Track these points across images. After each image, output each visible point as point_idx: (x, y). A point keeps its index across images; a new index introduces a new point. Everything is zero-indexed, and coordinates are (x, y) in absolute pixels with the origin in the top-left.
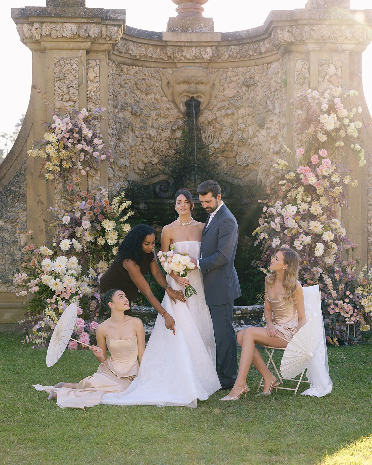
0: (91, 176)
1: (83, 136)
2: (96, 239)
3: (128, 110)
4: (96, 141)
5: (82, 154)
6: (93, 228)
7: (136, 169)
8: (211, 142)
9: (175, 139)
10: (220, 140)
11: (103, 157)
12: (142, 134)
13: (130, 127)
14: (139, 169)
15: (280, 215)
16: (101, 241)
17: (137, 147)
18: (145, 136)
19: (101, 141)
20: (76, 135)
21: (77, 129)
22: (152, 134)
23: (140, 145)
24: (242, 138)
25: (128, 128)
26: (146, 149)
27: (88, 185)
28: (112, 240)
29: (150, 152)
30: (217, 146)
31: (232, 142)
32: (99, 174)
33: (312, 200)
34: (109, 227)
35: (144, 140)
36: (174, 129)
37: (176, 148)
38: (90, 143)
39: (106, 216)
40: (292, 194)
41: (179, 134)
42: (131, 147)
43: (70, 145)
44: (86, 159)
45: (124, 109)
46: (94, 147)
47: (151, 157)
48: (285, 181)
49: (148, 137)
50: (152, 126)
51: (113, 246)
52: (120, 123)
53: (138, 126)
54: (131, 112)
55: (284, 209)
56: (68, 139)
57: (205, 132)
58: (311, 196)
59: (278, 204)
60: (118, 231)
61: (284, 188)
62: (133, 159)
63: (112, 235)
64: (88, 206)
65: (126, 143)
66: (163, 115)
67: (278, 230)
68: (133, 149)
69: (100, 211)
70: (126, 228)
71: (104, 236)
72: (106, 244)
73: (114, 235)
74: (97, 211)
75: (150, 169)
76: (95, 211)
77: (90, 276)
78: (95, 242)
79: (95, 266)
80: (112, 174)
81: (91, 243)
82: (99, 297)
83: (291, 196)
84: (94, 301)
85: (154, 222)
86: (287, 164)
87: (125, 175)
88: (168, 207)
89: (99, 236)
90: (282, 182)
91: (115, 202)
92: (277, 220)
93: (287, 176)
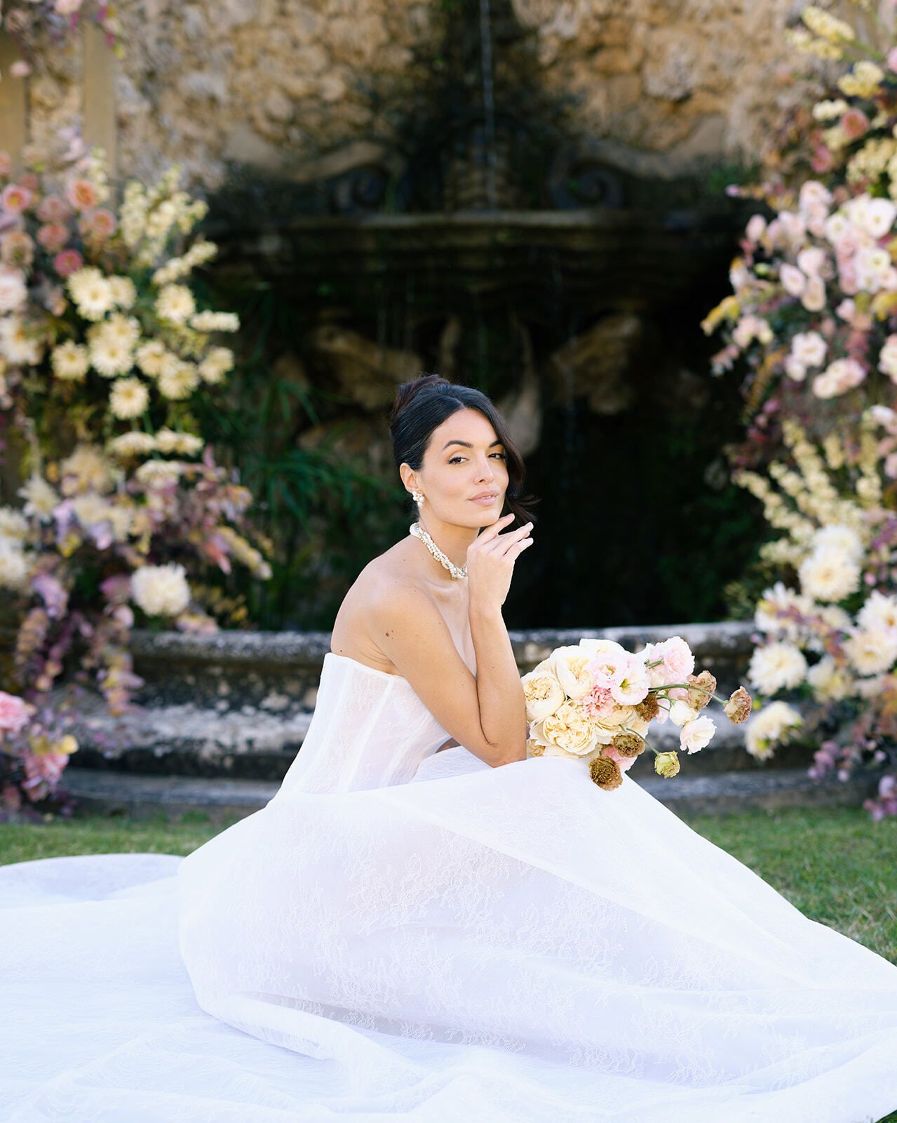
0: (42, 104)
2: (47, 353)
6: (36, 307)
7: (257, 112)
8: (547, 16)
14: (272, 119)
15: (819, 242)
16: (69, 363)
17: (261, 35)
23: (273, 24)
26: (296, 44)
28: (114, 355)
29: (316, 58)
30: (569, 29)
31: (627, 11)
34: (95, 298)
37: (413, 40)
39: (90, 255)
40: (869, 158)
42: (235, 29)
47: (319, 75)
48: (839, 107)
55: (837, 219)
59: (814, 194)
60: (139, 318)
61: (836, 138)
62: (246, 76)
63: (113, 335)
64: (13, 213)
67: (815, 301)
68: (245, 36)
69: (63, 236)
70: (175, 306)
71: (82, 340)
72: (92, 373)
73: (122, 332)
74: (54, 236)
75: (313, 120)
76: (44, 234)
77: (30, 509)
78: (45, 368)
79: (52, 470)
80: (134, 106)
81: (25, 369)
82: (55, 592)
83: (863, 172)
84: (37, 614)
85: (326, 314)
86: (847, 32)
87: (210, 135)
88: (369, 244)
89: (61, 341)
90: (825, 110)
91: (135, 202)
92: (811, 259)
93: (848, 85)
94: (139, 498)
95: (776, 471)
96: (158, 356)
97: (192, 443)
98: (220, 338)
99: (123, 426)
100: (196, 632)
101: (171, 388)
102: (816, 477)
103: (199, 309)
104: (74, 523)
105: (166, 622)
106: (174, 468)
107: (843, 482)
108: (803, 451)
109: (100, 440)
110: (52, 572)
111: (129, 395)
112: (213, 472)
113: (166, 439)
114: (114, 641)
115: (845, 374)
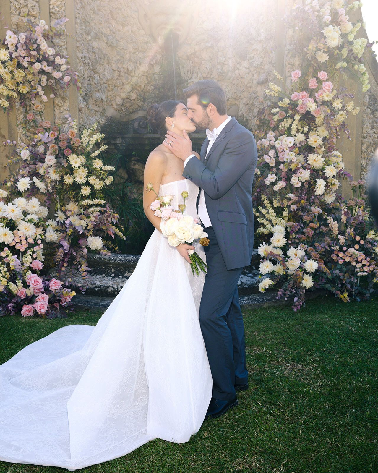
0: (58, 105)
1: (41, 52)
2: (62, 177)
3: (103, 41)
4: (58, 60)
5: (44, 78)
6: (59, 164)
7: (114, 104)
8: (190, 77)
9: (154, 74)
10: (200, 75)
11: (67, 79)
12: (118, 68)
13: (106, 59)
14: (117, 105)
15: (274, 147)
16: (68, 180)
17: (114, 81)
18: (122, 70)
19: (64, 61)
20: (34, 53)
21: (35, 46)
22: (130, 69)
23: (117, 79)
24: (222, 72)
25: (104, 59)
26: (123, 84)
27: (55, 116)
28: (81, 178)
29: (128, 87)
31: (212, 76)
32: (67, 104)
33: (310, 130)
34: (76, 163)
35: (122, 74)
36: (152, 63)
37: (154, 83)
38: (51, 63)
39: (74, 150)
40: (285, 124)
41: (157, 69)
42: (107, 80)
43: (25, 64)
44: (50, 84)
45: (99, 39)
46: (56, 67)
47: (129, 93)
48: (278, 110)
49: (126, 71)
50: (130, 60)
51: (83, 184)
52: (94, 53)
53: (114, 59)
54: (107, 43)
55: (278, 141)
56: (24, 58)
57: (183, 67)
58: (309, 125)
59: (271, 135)
60: (88, 168)
61: (276, 118)
62: (110, 93)
63: (81, 173)
64: (52, 138)
65: (101, 76)
66: (140, 48)
67: (272, 164)
68: (110, 82)
69: (66, 144)
70: (98, 164)
71: (72, 174)
72: (74, 182)
73: (83, 172)
74: (63, 144)
75: (128, 105)
76: (61, 144)
77: (57, 220)
78: (62, 181)
79: (63, 208)
80: (83, 105)
81: (56, 181)
82: (66, 244)
83: (284, 127)
84: (61, 249)
85: (133, 159)
86: (280, 90)
87: (101, 109)
88: (147, 142)
89: (66, 174)
90: (274, 111)
91: (86, 134)
92: (272, 153)
93: (280, 104)
94: (88, 217)
95: (260, 208)
96: (94, 179)
97: (103, 202)
98: (110, 173)
99: (84, 198)
100: (105, 255)
101: (97, 187)
102: (271, 211)
103: (104, 165)
104: (71, 224)
105: (97, 252)
106: (98, 208)
107: (279, 212)
108: (266, 202)
109: (77, 201)
110: (64, 238)
111: (86, 190)
112: (109, 210)
113: (96, 201)
114: (82, 257)
115: (281, 184)
